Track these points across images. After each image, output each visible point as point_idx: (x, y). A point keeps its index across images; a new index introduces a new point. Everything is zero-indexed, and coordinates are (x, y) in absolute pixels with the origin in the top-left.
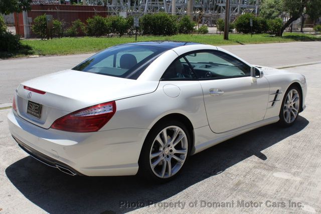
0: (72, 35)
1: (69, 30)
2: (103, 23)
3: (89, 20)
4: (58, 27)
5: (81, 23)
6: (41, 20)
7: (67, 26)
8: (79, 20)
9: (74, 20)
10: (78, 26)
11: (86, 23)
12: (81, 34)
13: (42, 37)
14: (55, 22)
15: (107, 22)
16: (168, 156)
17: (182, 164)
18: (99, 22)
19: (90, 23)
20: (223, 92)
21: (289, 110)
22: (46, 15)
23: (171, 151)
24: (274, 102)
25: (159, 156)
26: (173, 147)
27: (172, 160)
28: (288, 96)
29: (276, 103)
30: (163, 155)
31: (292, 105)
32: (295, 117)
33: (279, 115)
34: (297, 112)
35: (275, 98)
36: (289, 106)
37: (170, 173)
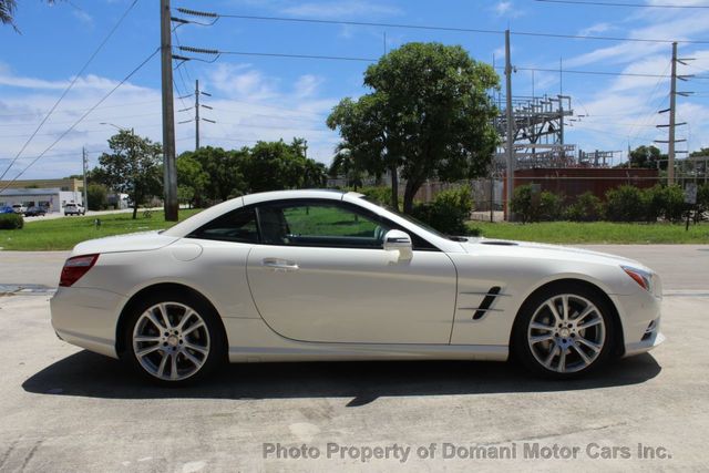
0: (577, 218)
1: (571, 210)
2: (636, 199)
3: (609, 193)
4: (549, 204)
5: (592, 197)
6: (522, 192)
7: (566, 203)
8: (589, 192)
9: (580, 193)
10: (587, 203)
11: (603, 198)
12: (593, 217)
13: (524, 221)
14: (545, 195)
15: (645, 195)
16: (174, 348)
17: (199, 367)
18: (626, 196)
19: (611, 197)
20: (296, 266)
21: (564, 341)
22: (532, 185)
23: (181, 342)
24: (483, 313)
25: (157, 343)
26: (183, 335)
27: (181, 355)
28: (547, 308)
29: (489, 315)
30: (166, 344)
31: (576, 332)
32: (588, 362)
33: (507, 343)
34: (598, 351)
35: (487, 304)
36: (565, 334)
37: (175, 376)
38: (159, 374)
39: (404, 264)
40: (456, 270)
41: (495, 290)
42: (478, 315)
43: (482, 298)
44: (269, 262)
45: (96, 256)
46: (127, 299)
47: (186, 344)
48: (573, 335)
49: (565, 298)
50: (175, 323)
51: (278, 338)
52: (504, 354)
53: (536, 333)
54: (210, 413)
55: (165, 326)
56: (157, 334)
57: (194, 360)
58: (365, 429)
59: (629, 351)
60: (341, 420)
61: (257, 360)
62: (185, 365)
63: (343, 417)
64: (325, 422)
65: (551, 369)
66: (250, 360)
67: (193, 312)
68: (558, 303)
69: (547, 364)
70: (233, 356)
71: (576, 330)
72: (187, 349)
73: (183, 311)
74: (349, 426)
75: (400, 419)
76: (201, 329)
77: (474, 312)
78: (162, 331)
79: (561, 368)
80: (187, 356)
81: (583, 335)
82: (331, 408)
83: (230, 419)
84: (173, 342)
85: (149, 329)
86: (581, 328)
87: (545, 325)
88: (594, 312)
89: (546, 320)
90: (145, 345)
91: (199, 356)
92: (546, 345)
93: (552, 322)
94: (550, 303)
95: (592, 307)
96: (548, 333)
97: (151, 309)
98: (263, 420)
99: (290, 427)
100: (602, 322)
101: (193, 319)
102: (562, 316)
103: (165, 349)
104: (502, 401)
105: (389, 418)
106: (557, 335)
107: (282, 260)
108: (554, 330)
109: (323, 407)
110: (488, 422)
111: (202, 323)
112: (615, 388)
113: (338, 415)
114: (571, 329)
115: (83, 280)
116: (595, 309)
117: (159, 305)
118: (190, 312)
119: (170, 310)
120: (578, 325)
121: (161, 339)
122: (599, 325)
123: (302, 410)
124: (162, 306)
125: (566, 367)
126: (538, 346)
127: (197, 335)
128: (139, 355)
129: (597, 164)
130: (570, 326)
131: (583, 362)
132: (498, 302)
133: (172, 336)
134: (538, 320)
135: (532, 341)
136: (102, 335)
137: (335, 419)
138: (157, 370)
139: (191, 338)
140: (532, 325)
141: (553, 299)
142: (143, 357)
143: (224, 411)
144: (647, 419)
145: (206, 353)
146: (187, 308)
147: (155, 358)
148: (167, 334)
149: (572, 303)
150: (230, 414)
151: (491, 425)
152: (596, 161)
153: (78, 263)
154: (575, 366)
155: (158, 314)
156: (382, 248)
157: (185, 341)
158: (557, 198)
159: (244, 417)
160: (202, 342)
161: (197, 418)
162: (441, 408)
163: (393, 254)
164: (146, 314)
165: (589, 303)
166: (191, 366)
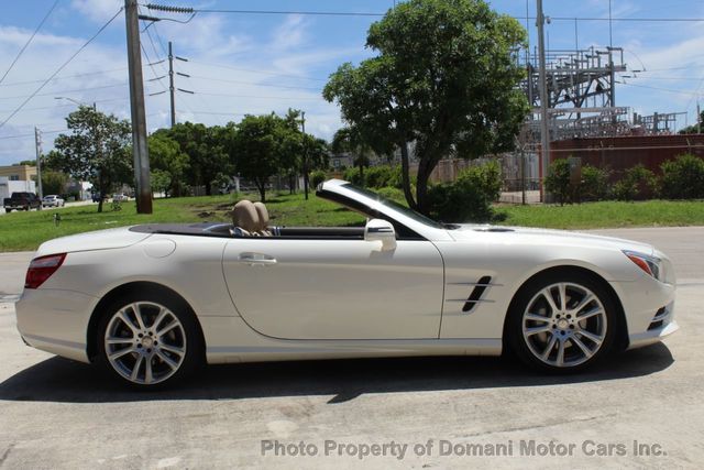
0: (626, 196)
1: (618, 186)
2: (698, 171)
3: (666, 165)
4: (592, 181)
5: (644, 171)
6: (559, 168)
7: (613, 179)
8: (640, 165)
9: (629, 166)
10: (638, 177)
11: (658, 171)
12: (646, 195)
13: (562, 202)
14: (586, 170)
16: (149, 350)
17: (176, 369)
18: (686, 169)
19: (668, 170)
20: (275, 261)
21: (563, 333)
22: (570, 158)
23: (156, 343)
24: (474, 304)
25: (130, 345)
26: (157, 336)
27: (156, 358)
28: (542, 298)
29: (480, 307)
30: (140, 346)
31: (575, 323)
32: (589, 354)
33: (500, 336)
34: (599, 342)
35: (477, 294)
36: (563, 325)
37: (150, 379)
38: (134, 378)
39: (387, 255)
40: (443, 260)
41: (486, 280)
42: (468, 307)
43: (472, 288)
44: (246, 256)
45: (63, 255)
46: (98, 300)
47: (161, 345)
48: (572, 327)
49: (562, 286)
50: (149, 323)
51: (259, 337)
52: (496, 348)
53: (531, 324)
54: (187, 414)
55: (138, 327)
56: (131, 335)
57: (169, 362)
58: (344, 425)
59: (634, 342)
60: (321, 418)
61: (236, 360)
62: (160, 367)
63: (322, 415)
64: (304, 420)
65: (549, 363)
66: (229, 361)
67: (167, 312)
68: (555, 293)
69: (544, 358)
70: (212, 356)
71: (575, 320)
72: (163, 350)
73: (156, 312)
74: (328, 422)
75: (382, 415)
76: (176, 329)
77: (463, 304)
78: (136, 332)
79: (559, 362)
80: (163, 358)
81: (584, 325)
82: (312, 407)
83: (207, 419)
84: (148, 343)
85: (122, 330)
86: (580, 319)
87: (542, 316)
88: (594, 301)
89: (543, 311)
90: (118, 347)
91: (175, 357)
92: (543, 338)
93: (549, 313)
94: (546, 292)
95: (591, 296)
96: (546, 324)
97: (123, 309)
98: (241, 419)
99: (268, 425)
100: (603, 311)
101: (168, 319)
102: (559, 306)
103: (139, 350)
104: (491, 396)
105: (370, 414)
106: (554, 326)
107: (259, 255)
108: (551, 321)
109: (304, 405)
110: (472, 416)
111: (178, 323)
112: (616, 380)
113: (319, 412)
114: (570, 320)
115: (51, 282)
116: (594, 297)
117: (132, 305)
118: (165, 312)
119: (143, 310)
120: (578, 315)
121: (135, 340)
122: (600, 315)
123: (282, 409)
124: (134, 306)
125: (565, 361)
126: (533, 338)
127: (173, 336)
128: (112, 358)
129: (656, 129)
130: (569, 316)
131: (583, 355)
132: (489, 293)
133: (146, 337)
134: (534, 311)
135: (527, 333)
136: (72, 339)
137: (315, 417)
138: (130, 374)
139: (166, 339)
140: (527, 316)
141: (549, 287)
142: (116, 360)
143: (201, 412)
144: (641, 409)
145: (182, 355)
146: (162, 307)
147: (128, 361)
148: (140, 335)
149: (569, 291)
150: (208, 415)
151: (475, 418)
152: (656, 125)
153: (45, 263)
154: (575, 360)
155: (131, 314)
156: (363, 239)
157: (160, 342)
158: (602, 174)
159: (222, 417)
160: (178, 343)
161: (172, 419)
162: (426, 404)
163: (375, 244)
164: (118, 315)
165: (589, 292)
166: (167, 368)
